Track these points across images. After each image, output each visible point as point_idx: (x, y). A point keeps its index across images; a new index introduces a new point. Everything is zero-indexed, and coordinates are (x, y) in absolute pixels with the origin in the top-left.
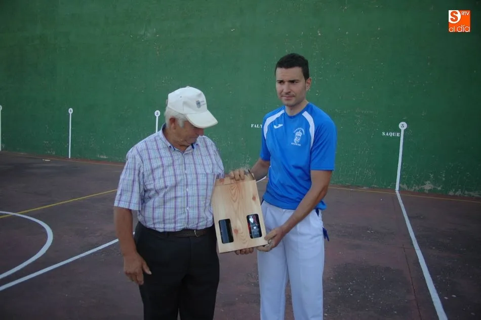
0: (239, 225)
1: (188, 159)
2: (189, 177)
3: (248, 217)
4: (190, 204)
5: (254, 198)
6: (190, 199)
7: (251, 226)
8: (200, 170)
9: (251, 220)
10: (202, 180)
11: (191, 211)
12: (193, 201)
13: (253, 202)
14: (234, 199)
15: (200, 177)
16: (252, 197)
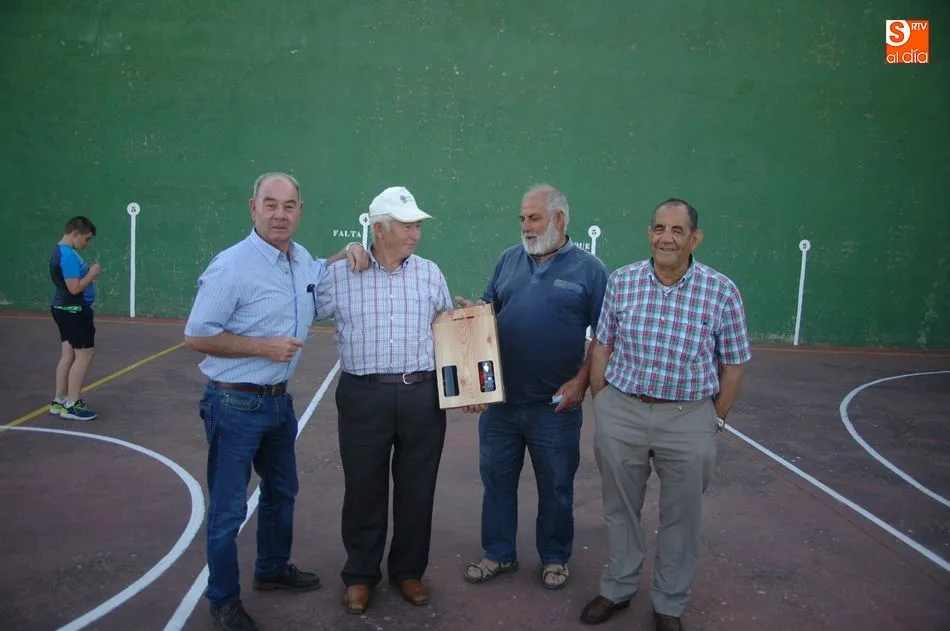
0: (468, 375)
1: (397, 281)
2: (394, 302)
3: (480, 365)
4: (395, 335)
5: (489, 340)
6: (394, 329)
7: (485, 376)
8: (412, 294)
9: (486, 368)
10: (412, 306)
11: (395, 345)
12: (398, 333)
13: (488, 345)
14: (464, 339)
15: (410, 303)
16: (486, 338)
